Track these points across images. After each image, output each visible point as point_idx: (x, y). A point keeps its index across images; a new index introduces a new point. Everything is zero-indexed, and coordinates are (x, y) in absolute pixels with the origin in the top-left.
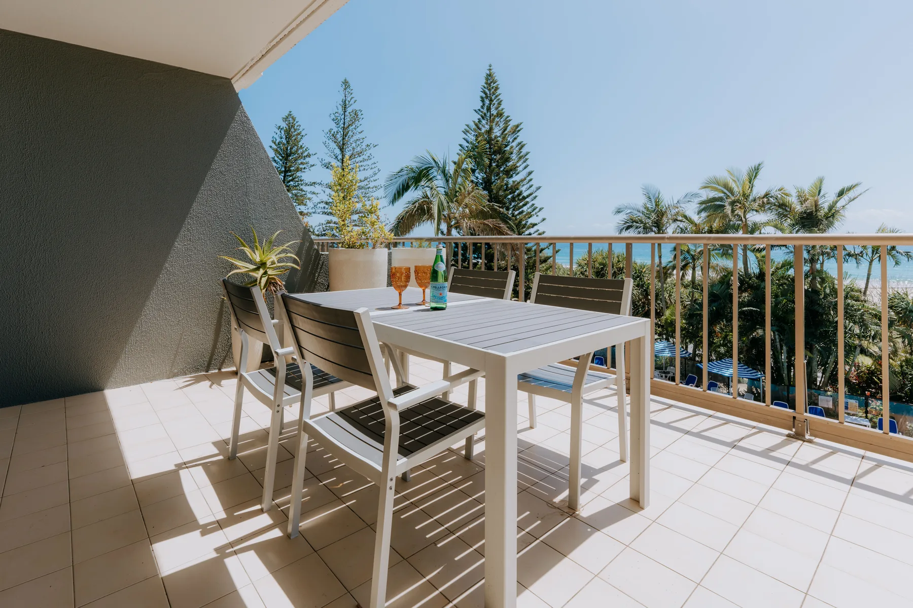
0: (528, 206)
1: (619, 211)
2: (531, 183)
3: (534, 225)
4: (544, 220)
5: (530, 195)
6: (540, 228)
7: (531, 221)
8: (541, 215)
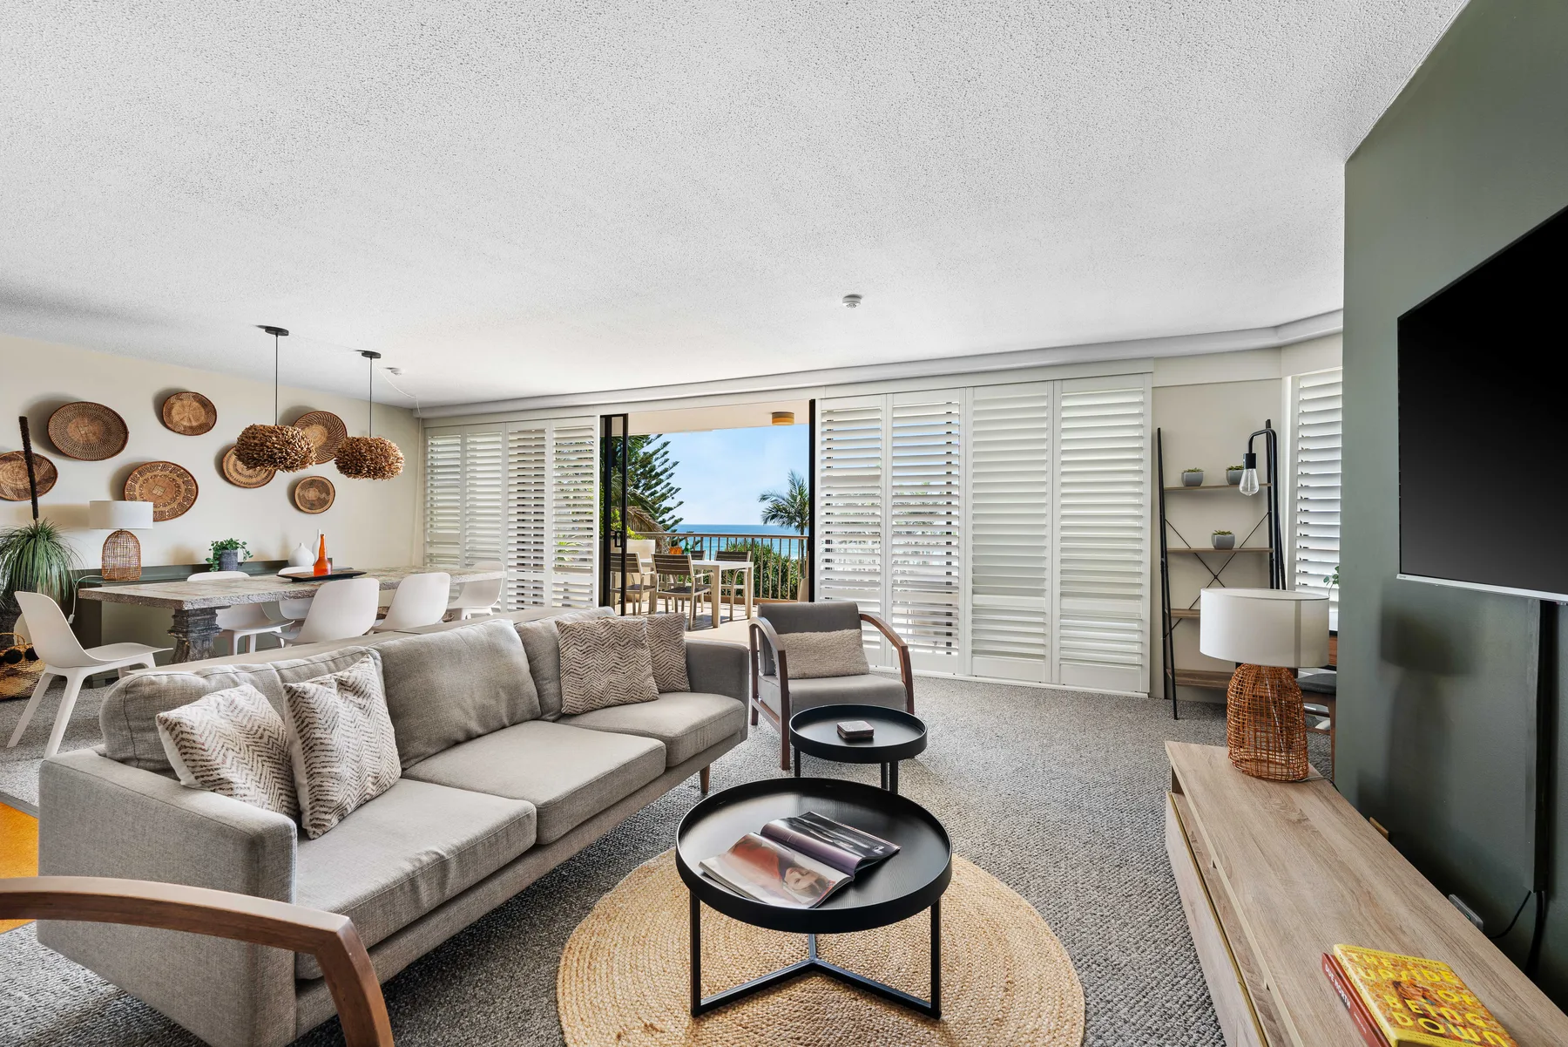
0: (663, 485)
1: (764, 498)
2: (666, 457)
3: (670, 509)
4: (681, 503)
5: (666, 470)
6: (677, 513)
7: (665, 504)
8: (678, 497)
